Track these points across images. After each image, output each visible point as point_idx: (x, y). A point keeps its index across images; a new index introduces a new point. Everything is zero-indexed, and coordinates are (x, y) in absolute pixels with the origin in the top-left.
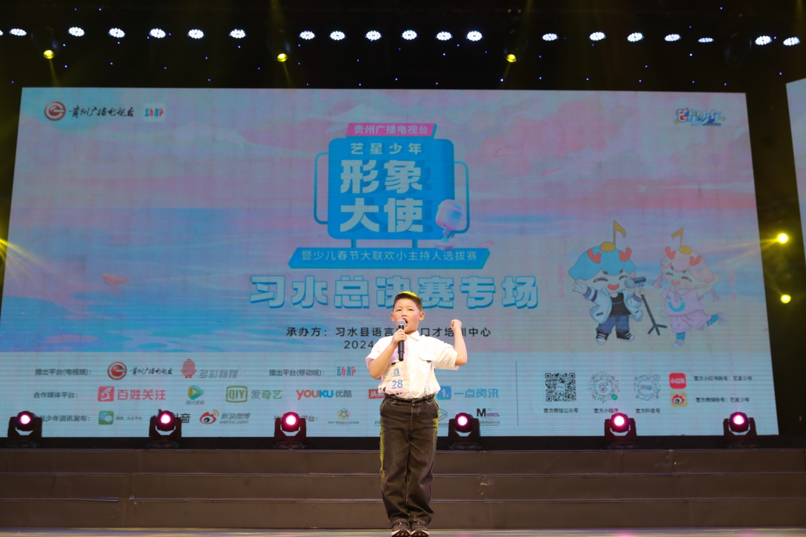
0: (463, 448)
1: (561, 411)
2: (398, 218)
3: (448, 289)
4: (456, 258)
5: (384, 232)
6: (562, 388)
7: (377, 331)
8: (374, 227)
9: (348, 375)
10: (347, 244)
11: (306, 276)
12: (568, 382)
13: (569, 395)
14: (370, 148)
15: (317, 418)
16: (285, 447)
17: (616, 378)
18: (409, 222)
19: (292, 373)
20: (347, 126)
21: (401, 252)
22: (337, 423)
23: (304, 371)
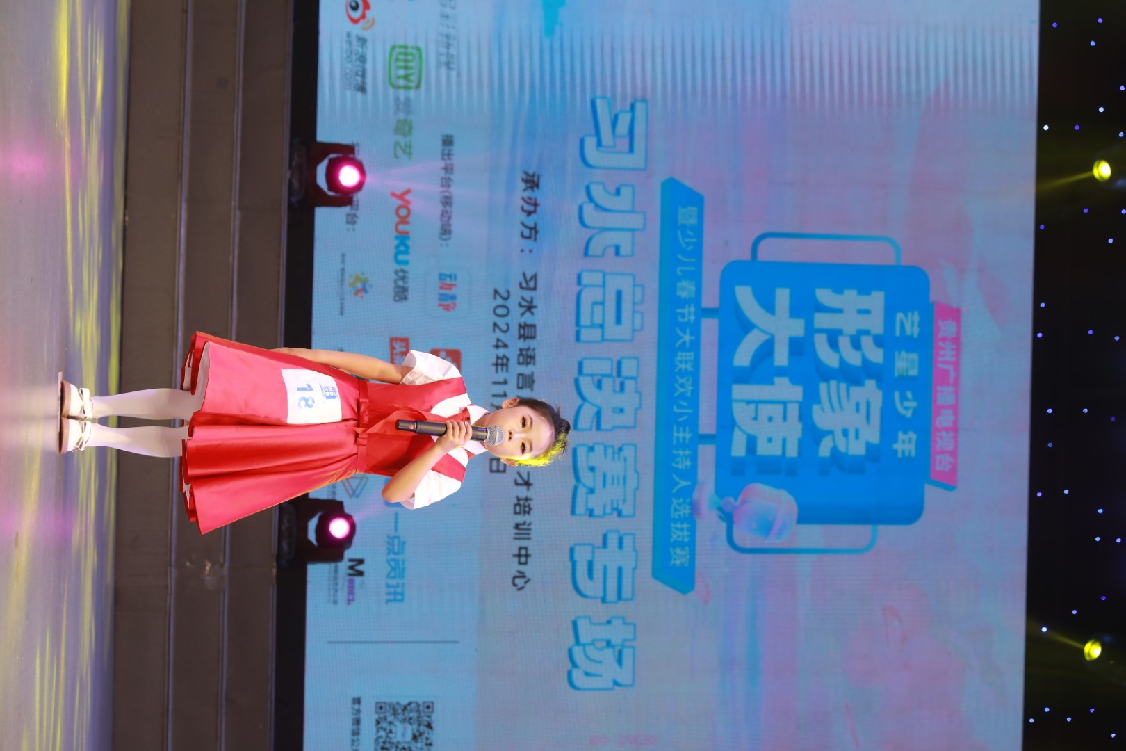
0: (283, 528)
1: (356, 733)
2: (760, 406)
3: (612, 505)
4: (675, 523)
5: (730, 376)
6: (403, 735)
7: (528, 357)
8: (743, 356)
9: (441, 295)
10: (710, 298)
11: (645, 213)
13: (387, 749)
14: (909, 350)
15: (354, 230)
16: (294, 164)
18: (751, 428)
19: (446, 182)
20: (954, 305)
21: (690, 411)
22: (343, 270)
23: (451, 206)
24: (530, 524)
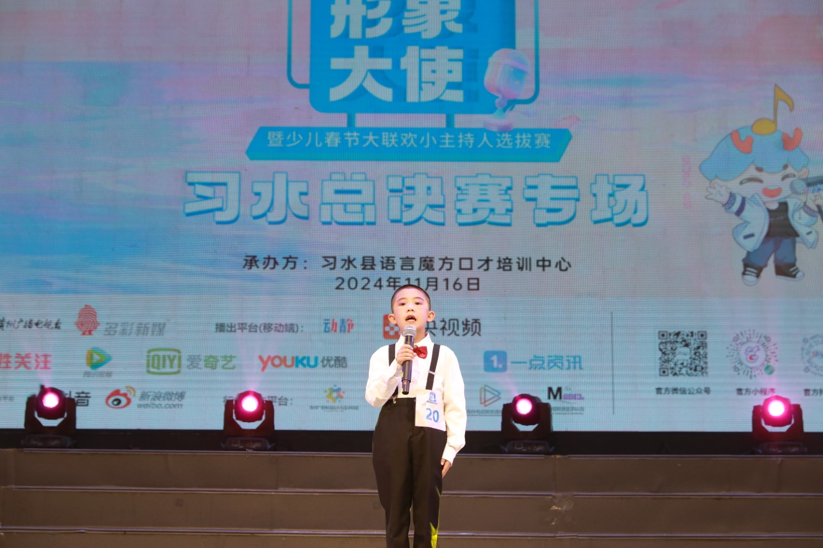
0: (525, 450)
1: (684, 392)
2: (423, 80)
3: (503, 194)
4: (516, 144)
5: (400, 103)
6: (685, 354)
7: (388, 263)
8: (385, 94)
9: (341, 332)
10: (341, 120)
11: (274, 173)
12: (696, 346)
13: (696, 367)
15: (291, 400)
16: (241, 447)
17: (774, 339)
18: (441, 86)
19: (253, 328)
21: (428, 134)
22: (323, 407)
23: (272, 325)
24: (519, 259)
